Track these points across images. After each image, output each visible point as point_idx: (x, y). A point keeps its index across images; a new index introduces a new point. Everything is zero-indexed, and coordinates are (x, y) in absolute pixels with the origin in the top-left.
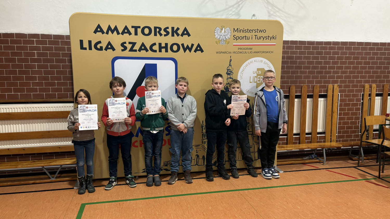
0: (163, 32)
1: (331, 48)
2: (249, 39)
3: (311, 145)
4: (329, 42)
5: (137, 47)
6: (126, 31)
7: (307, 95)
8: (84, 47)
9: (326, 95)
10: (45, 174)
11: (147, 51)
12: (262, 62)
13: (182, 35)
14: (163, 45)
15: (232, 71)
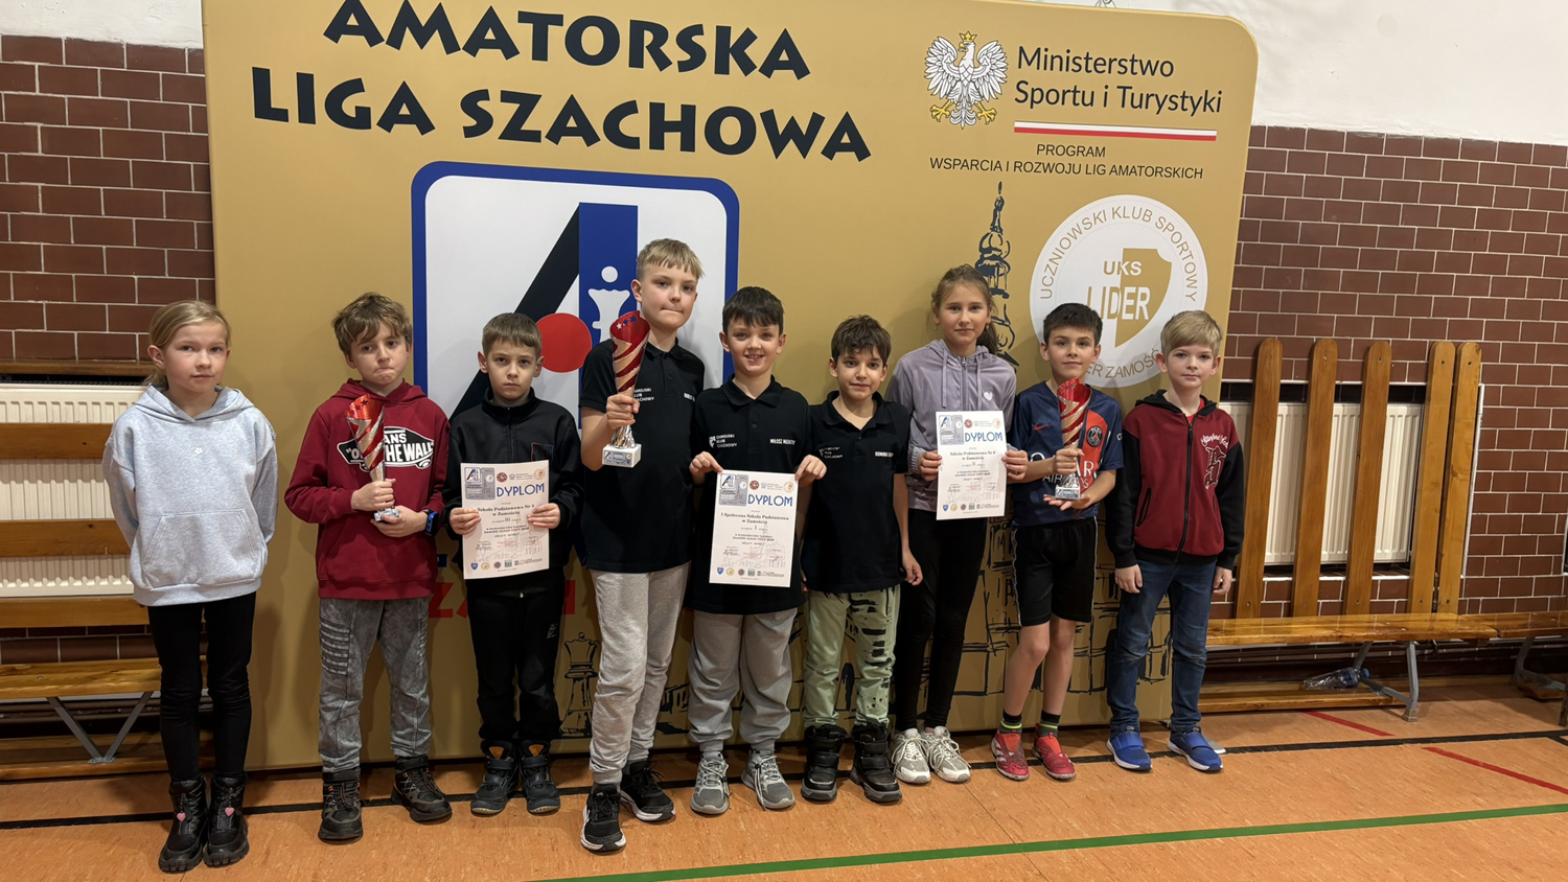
0: (672, 50)
1: (1454, 171)
2: (1091, 104)
3: (1341, 622)
4: (1446, 139)
5: (541, 119)
6: (490, 34)
7: (1337, 386)
8: (276, 103)
9: (1424, 387)
10: (60, 729)
11: (591, 138)
12: (1147, 218)
13: (767, 69)
14: (673, 114)
15: (1002, 256)
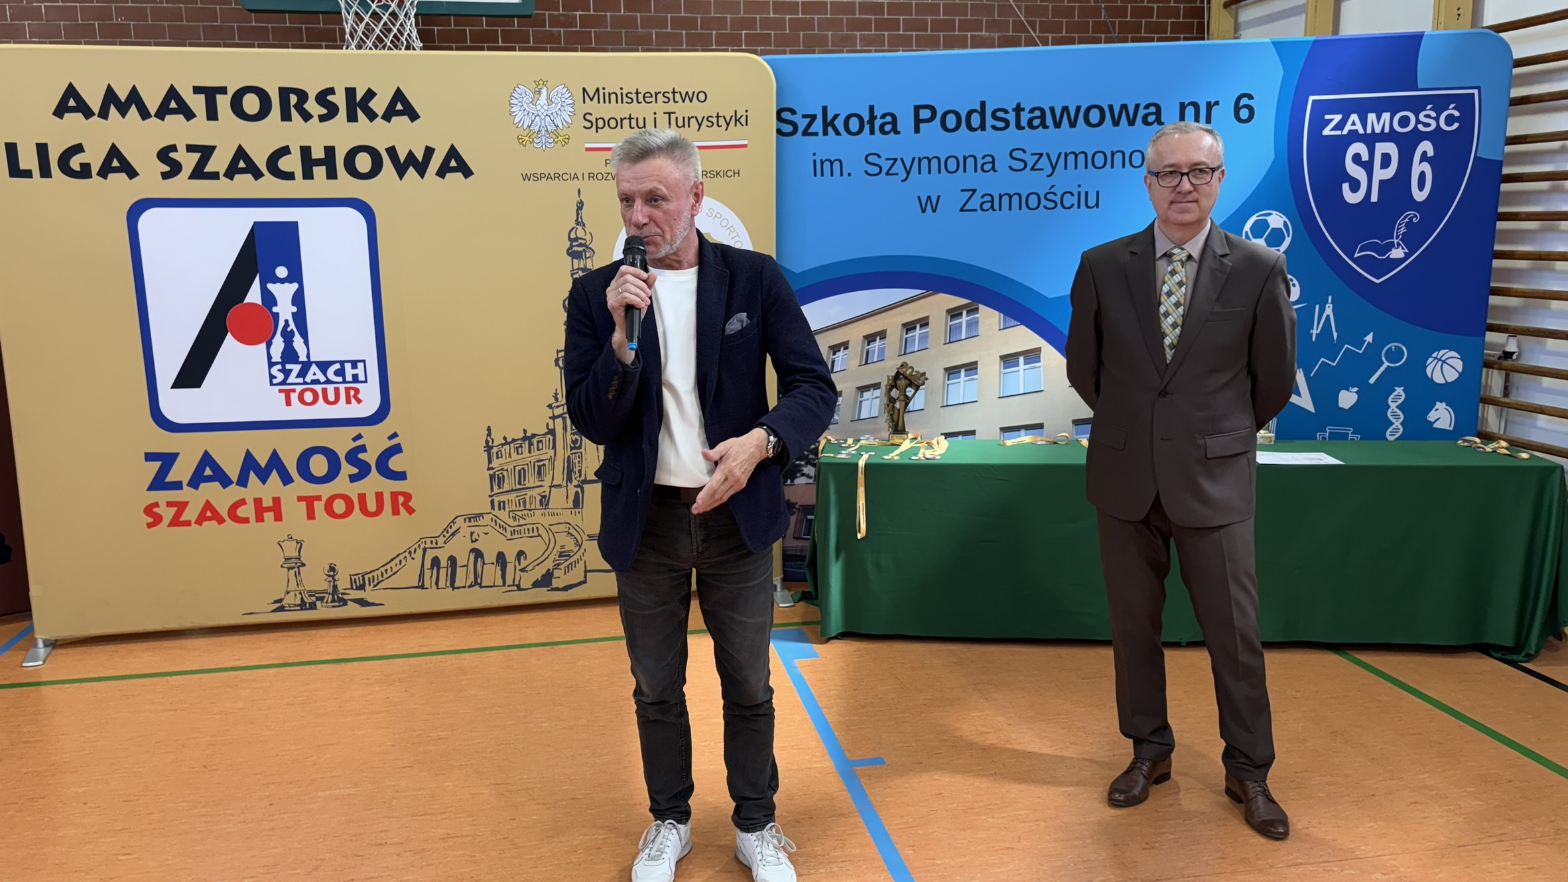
0: (312, 106)
5: (218, 163)
6: (173, 104)
8: (22, 167)
11: (258, 175)
13: (387, 117)
14: (318, 153)
15: (587, 244)
